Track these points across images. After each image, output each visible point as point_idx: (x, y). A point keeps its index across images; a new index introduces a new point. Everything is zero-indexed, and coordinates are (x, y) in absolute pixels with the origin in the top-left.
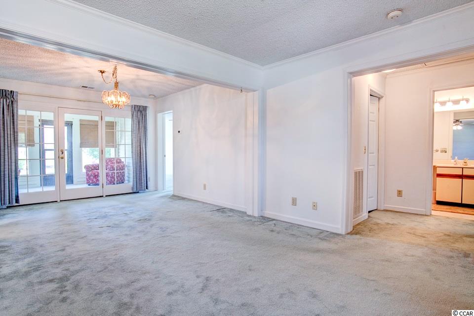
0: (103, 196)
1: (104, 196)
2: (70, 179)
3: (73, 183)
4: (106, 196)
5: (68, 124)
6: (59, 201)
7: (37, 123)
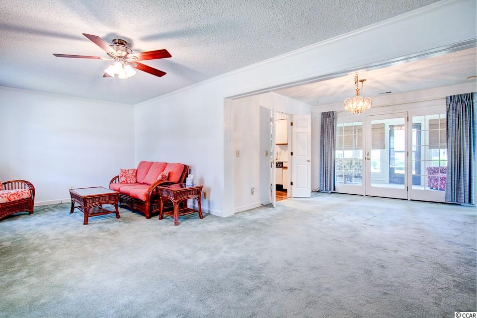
0: (407, 200)
1: (409, 199)
2: (417, 181)
3: (420, 185)
4: (411, 200)
5: (417, 126)
6: (364, 195)
7: (387, 130)
